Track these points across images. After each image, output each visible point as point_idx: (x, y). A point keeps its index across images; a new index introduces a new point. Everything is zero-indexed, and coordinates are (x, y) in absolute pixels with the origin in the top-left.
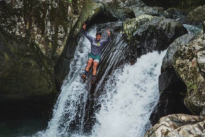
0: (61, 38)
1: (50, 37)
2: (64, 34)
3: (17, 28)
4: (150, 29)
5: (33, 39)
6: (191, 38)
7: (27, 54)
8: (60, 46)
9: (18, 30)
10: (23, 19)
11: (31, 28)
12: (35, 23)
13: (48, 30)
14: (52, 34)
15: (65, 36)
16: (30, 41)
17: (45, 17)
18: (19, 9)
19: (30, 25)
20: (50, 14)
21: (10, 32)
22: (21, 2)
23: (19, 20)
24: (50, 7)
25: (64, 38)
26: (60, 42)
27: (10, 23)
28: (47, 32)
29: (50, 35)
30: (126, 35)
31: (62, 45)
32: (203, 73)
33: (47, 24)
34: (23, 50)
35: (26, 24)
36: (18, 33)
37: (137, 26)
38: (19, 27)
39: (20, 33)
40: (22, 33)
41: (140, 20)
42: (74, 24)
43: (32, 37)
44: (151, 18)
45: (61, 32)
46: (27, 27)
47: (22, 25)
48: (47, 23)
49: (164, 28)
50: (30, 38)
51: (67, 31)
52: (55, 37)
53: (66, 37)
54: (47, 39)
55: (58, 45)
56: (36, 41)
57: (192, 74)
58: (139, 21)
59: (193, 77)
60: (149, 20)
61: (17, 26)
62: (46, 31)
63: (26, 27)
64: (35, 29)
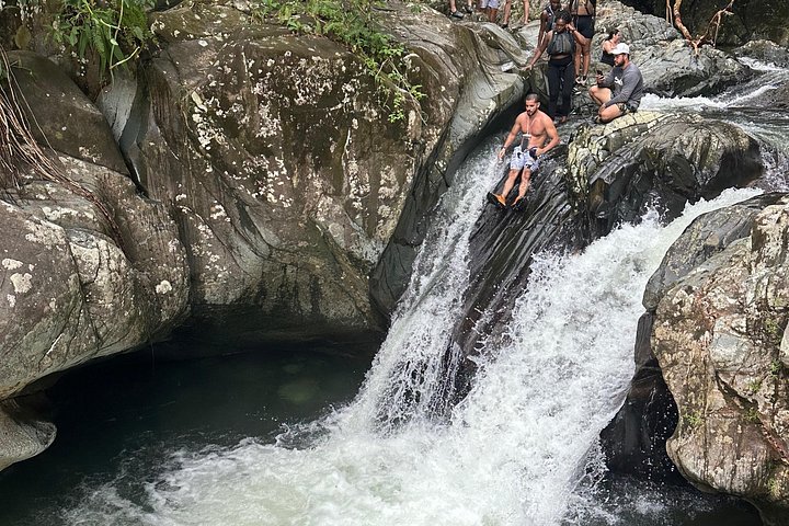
0: (387, 201)
1: (356, 200)
2: (396, 188)
3: (270, 186)
4: (642, 163)
5: (312, 210)
6: (742, 222)
7: (300, 245)
8: (385, 219)
9: (272, 190)
10: (281, 163)
11: (304, 183)
12: (316, 169)
13: (353, 184)
14: (362, 192)
15: (399, 193)
16: (305, 217)
17: (343, 151)
18: (270, 139)
19: (302, 176)
20: (355, 141)
21: (254, 196)
22: (275, 120)
23: (274, 167)
24: (355, 121)
25: (396, 199)
26: (384, 210)
27: (251, 174)
28: (349, 187)
29: (358, 194)
30: (572, 178)
31: (391, 216)
32: (723, 386)
33: (347, 166)
34: (288, 238)
35: (291, 175)
36: (273, 197)
37: (608, 150)
38: (274, 183)
39: (277, 197)
40: (282, 196)
41: (619, 130)
42: (428, 152)
43: (308, 206)
44: (654, 123)
45: (388, 184)
46: (294, 181)
47: (282, 177)
48: (347, 164)
49: (688, 155)
50: (303, 209)
51: (405, 180)
52: (371, 200)
53: (403, 196)
54: (348, 207)
55: (380, 217)
56: (318, 215)
57: (694, 377)
58: (613, 135)
59: (698, 387)
60: (647, 129)
61: (269, 180)
62: (345, 186)
63: (292, 181)
64: (317, 184)
